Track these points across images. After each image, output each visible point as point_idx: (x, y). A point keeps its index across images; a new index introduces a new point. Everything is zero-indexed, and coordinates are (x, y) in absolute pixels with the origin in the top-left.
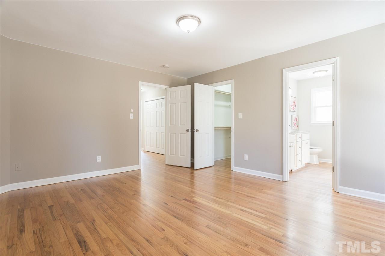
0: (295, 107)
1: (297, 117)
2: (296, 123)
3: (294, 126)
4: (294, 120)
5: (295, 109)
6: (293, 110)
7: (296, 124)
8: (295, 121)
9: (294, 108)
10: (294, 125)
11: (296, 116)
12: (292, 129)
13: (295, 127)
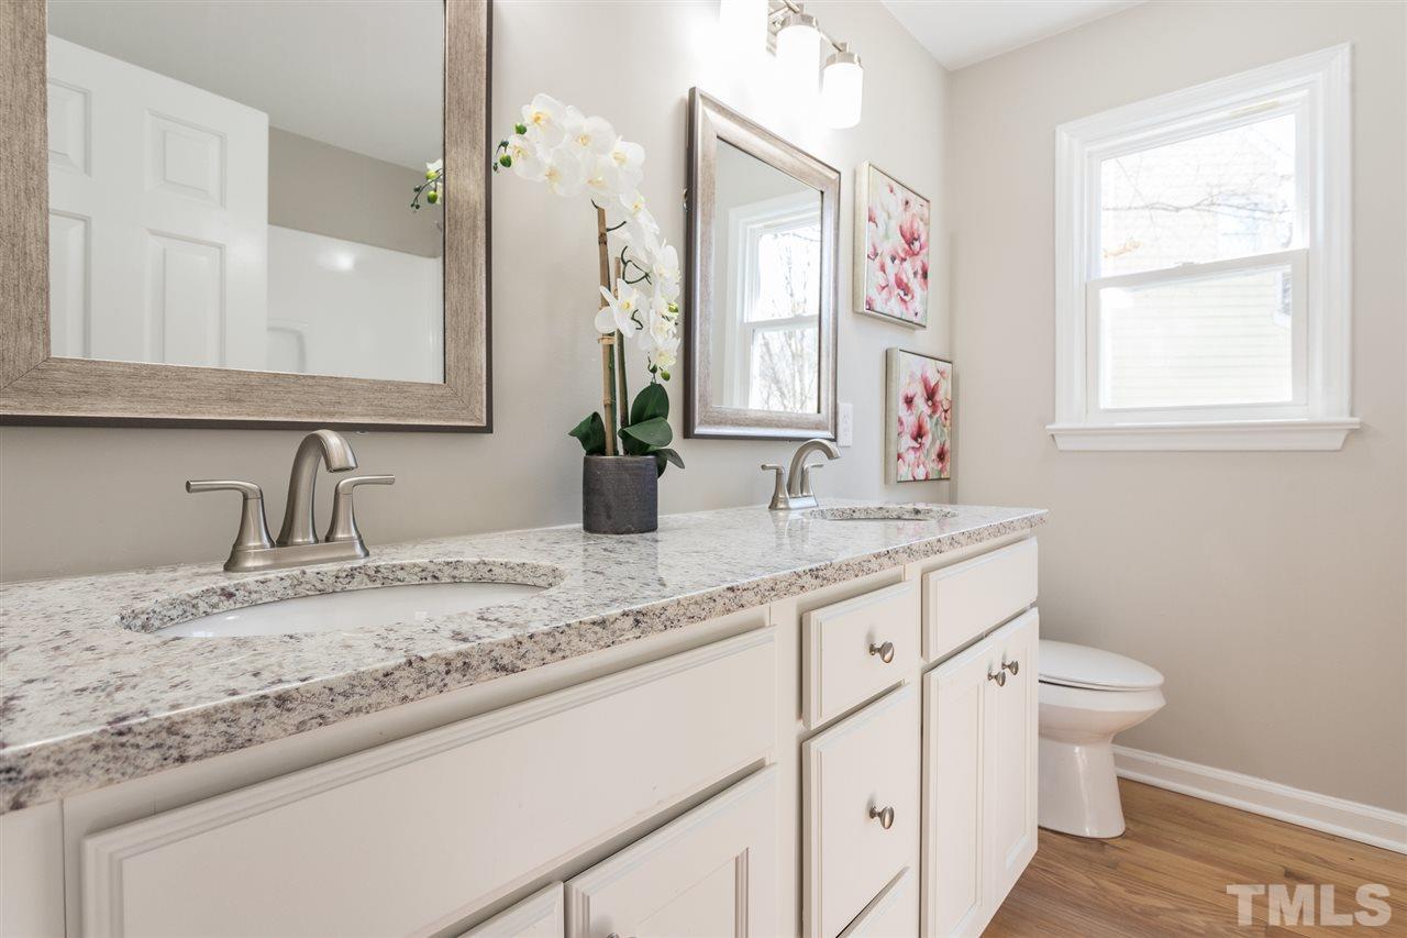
0: (915, 284)
1: (941, 373)
2: (928, 425)
3: (910, 457)
4: (909, 401)
5: (916, 304)
6: (894, 307)
7: (927, 440)
8: (921, 405)
9: (906, 289)
10: (907, 442)
11: (931, 371)
12: (886, 481)
13: (918, 465)
